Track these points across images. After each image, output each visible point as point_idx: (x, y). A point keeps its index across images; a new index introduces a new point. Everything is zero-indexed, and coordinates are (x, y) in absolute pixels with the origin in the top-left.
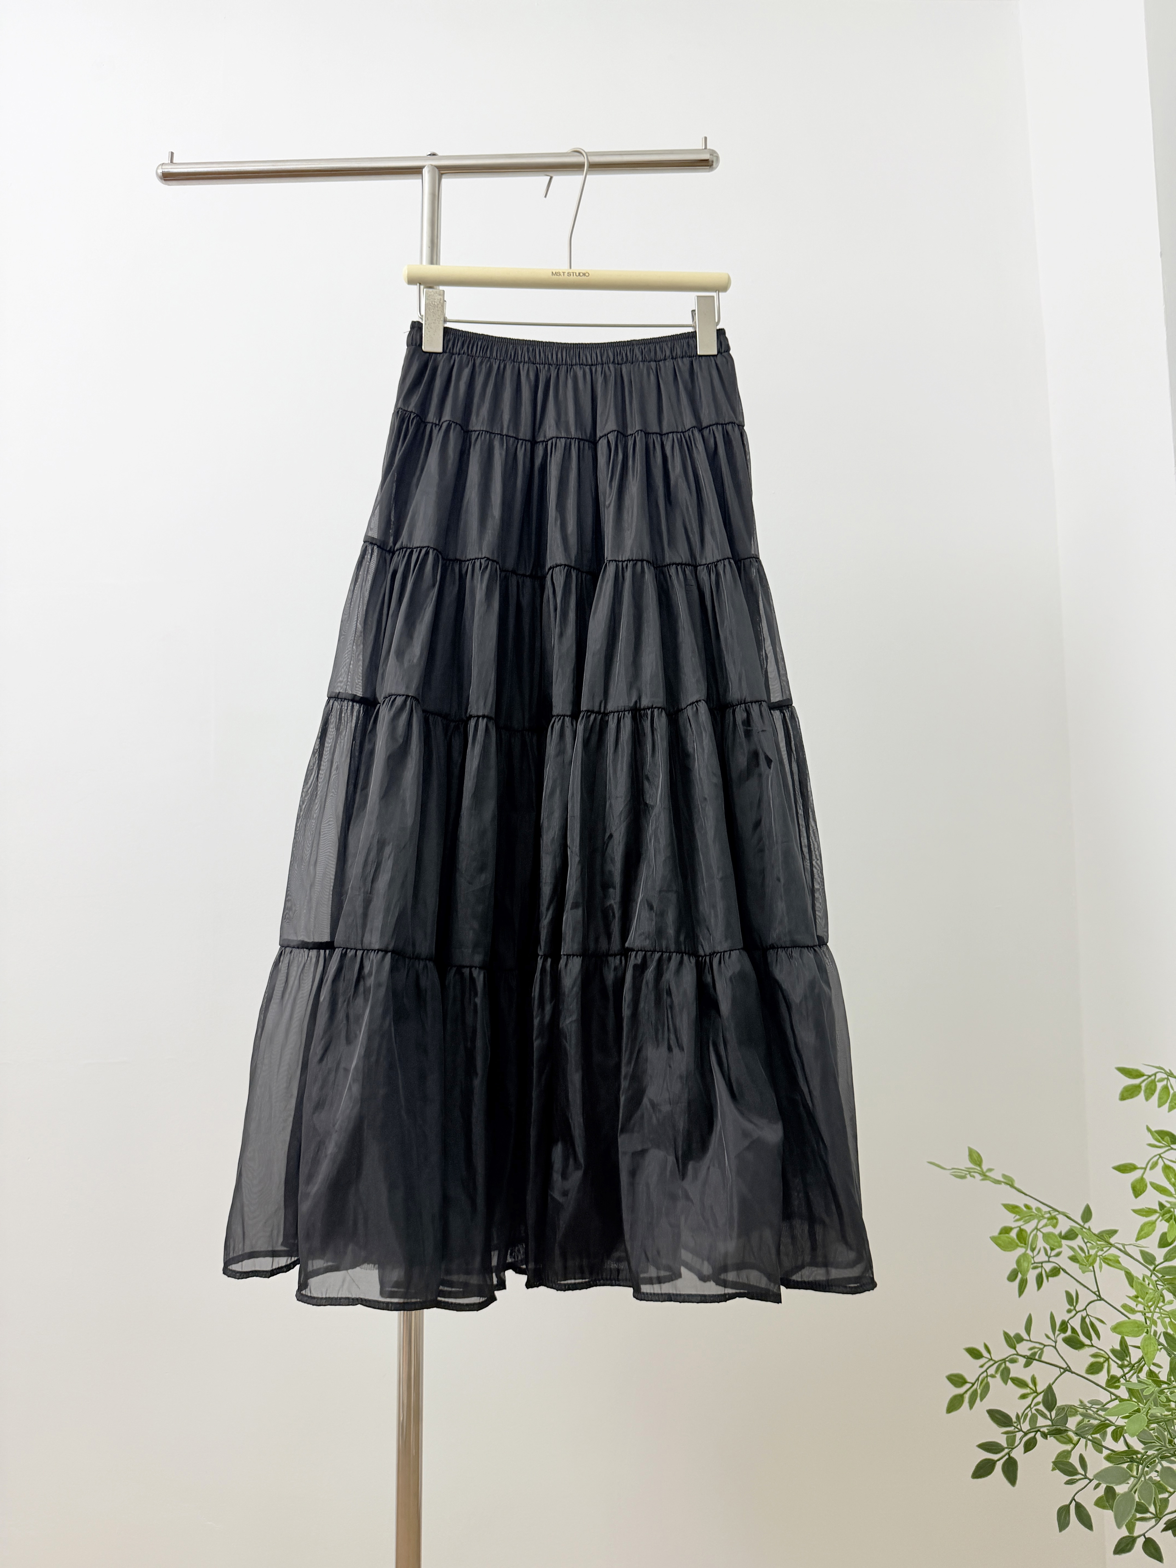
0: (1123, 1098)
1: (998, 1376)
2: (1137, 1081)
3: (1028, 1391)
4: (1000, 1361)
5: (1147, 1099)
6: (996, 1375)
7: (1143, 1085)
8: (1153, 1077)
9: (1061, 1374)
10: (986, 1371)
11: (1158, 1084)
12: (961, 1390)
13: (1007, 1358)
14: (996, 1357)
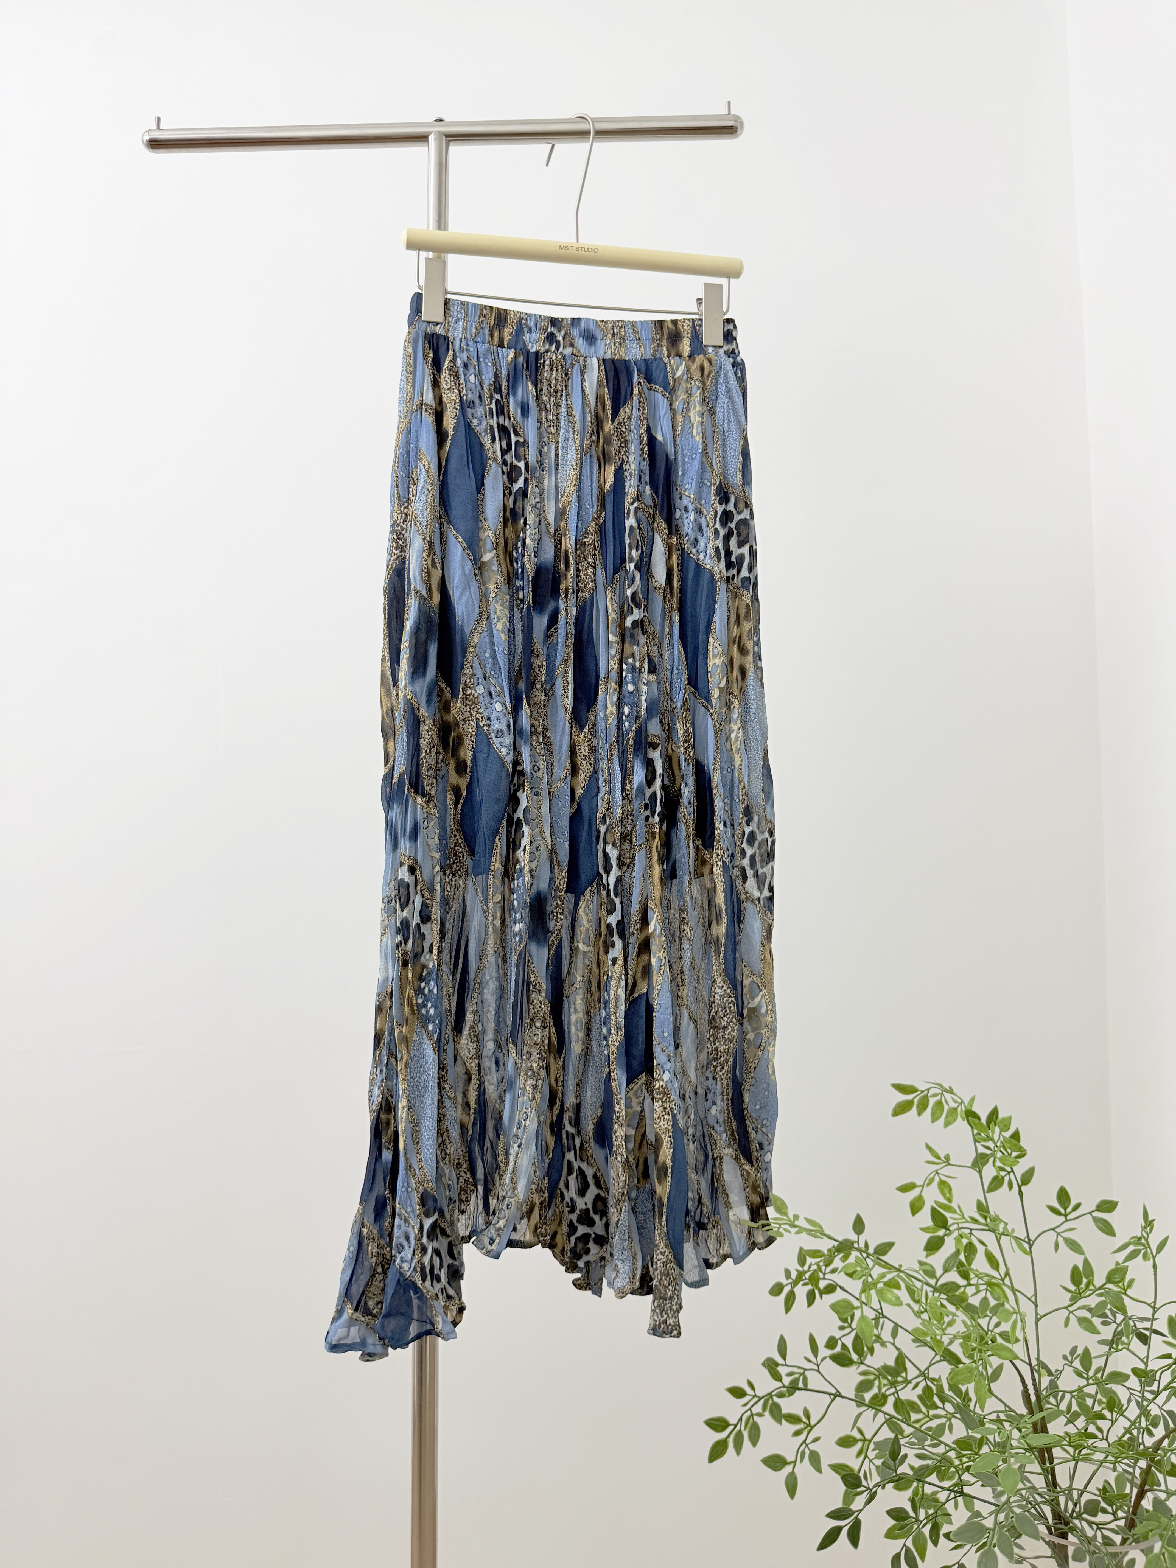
0: (895, 1113)
1: (767, 1414)
2: (909, 1097)
3: (802, 1426)
4: (766, 1396)
5: (920, 1113)
6: (765, 1414)
7: (916, 1100)
8: (926, 1092)
9: (832, 1400)
10: (750, 1409)
11: (930, 1099)
12: (723, 1435)
13: (773, 1391)
14: (760, 1393)
